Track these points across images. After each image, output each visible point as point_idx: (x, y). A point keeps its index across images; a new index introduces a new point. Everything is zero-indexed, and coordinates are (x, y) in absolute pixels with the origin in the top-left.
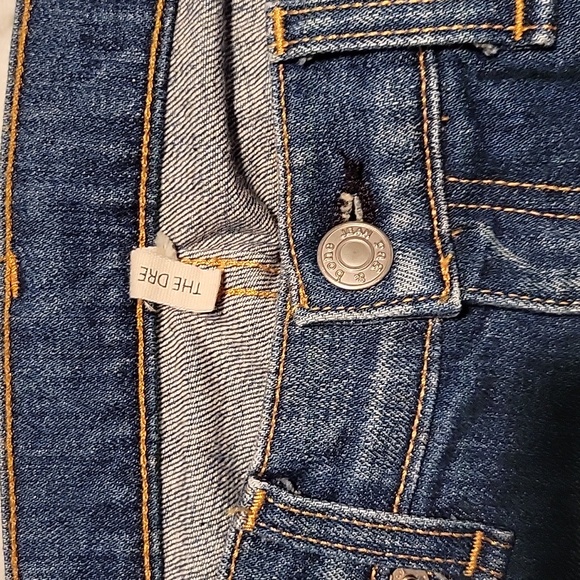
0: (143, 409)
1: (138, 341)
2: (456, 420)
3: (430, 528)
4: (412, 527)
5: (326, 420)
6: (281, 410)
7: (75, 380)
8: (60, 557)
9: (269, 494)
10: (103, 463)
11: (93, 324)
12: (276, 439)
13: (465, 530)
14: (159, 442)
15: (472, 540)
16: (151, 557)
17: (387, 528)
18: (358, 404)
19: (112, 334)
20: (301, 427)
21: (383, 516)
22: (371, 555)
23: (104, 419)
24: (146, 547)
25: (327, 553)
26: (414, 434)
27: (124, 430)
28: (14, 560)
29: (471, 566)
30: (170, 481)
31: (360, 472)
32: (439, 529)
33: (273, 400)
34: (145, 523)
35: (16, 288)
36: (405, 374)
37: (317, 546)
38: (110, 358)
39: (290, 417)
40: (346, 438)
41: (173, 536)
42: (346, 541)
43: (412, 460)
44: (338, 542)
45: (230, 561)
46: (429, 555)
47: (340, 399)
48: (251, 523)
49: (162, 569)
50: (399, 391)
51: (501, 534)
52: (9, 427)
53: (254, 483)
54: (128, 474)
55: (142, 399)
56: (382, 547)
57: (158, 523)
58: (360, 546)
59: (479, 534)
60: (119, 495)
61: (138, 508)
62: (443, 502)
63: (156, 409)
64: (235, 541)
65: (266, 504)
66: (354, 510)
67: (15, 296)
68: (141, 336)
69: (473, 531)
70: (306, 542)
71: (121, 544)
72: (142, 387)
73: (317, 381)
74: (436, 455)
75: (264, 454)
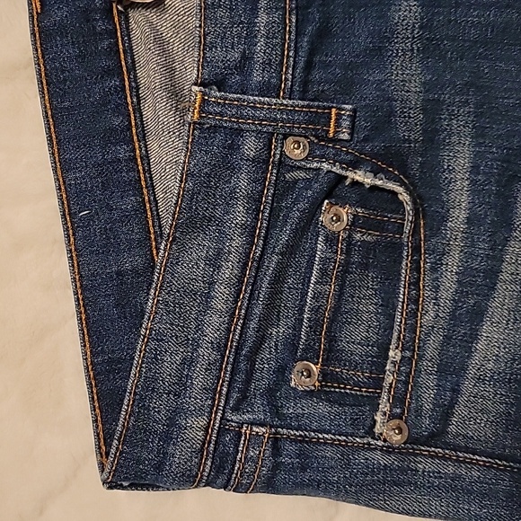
0: (124, 69)
1: (116, 30)
2: (311, 43)
3: (303, 107)
4: (292, 106)
5: (233, 48)
6: (205, 46)
7: (82, 56)
8: (87, 166)
9: (204, 94)
10: (105, 105)
11: (88, 21)
12: (204, 62)
13: (325, 108)
14: (138, 88)
15: (330, 113)
16: (141, 158)
17: (277, 107)
18: (251, 37)
19: (101, 26)
20: (218, 53)
21: (274, 101)
22: (271, 126)
23: (102, 77)
24: (138, 151)
25: (243, 127)
26: (286, 53)
27: (115, 82)
28: (59, 173)
29: (332, 130)
30: (147, 113)
31: (257, 77)
32: (308, 106)
33: (200, 42)
34: (135, 138)
35: (39, 6)
36: (276, 17)
37: (238, 123)
38: (102, 40)
39: (211, 49)
40: (246, 58)
41: (153, 146)
42: (254, 118)
43: (287, 68)
44: (249, 119)
45: (188, 143)
46: (305, 123)
47: (239, 38)
48: (196, 115)
49: (149, 164)
50: (273, 27)
51: (346, 106)
52: (46, 92)
53: (195, 88)
54: (121, 109)
55: (123, 63)
56: (275, 120)
57: (143, 137)
58: (262, 120)
59: (334, 110)
60: (117, 122)
61: (129, 128)
62: (310, 95)
63: (132, 68)
64: (189, 132)
65: (203, 100)
66: (256, 98)
67: (39, 11)
68: (118, 27)
69: (330, 108)
70: (230, 121)
71: (122, 152)
72: (122, 56)
73: (224, 28)
74: (301, 64)
75: (198, 71)
